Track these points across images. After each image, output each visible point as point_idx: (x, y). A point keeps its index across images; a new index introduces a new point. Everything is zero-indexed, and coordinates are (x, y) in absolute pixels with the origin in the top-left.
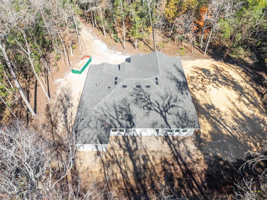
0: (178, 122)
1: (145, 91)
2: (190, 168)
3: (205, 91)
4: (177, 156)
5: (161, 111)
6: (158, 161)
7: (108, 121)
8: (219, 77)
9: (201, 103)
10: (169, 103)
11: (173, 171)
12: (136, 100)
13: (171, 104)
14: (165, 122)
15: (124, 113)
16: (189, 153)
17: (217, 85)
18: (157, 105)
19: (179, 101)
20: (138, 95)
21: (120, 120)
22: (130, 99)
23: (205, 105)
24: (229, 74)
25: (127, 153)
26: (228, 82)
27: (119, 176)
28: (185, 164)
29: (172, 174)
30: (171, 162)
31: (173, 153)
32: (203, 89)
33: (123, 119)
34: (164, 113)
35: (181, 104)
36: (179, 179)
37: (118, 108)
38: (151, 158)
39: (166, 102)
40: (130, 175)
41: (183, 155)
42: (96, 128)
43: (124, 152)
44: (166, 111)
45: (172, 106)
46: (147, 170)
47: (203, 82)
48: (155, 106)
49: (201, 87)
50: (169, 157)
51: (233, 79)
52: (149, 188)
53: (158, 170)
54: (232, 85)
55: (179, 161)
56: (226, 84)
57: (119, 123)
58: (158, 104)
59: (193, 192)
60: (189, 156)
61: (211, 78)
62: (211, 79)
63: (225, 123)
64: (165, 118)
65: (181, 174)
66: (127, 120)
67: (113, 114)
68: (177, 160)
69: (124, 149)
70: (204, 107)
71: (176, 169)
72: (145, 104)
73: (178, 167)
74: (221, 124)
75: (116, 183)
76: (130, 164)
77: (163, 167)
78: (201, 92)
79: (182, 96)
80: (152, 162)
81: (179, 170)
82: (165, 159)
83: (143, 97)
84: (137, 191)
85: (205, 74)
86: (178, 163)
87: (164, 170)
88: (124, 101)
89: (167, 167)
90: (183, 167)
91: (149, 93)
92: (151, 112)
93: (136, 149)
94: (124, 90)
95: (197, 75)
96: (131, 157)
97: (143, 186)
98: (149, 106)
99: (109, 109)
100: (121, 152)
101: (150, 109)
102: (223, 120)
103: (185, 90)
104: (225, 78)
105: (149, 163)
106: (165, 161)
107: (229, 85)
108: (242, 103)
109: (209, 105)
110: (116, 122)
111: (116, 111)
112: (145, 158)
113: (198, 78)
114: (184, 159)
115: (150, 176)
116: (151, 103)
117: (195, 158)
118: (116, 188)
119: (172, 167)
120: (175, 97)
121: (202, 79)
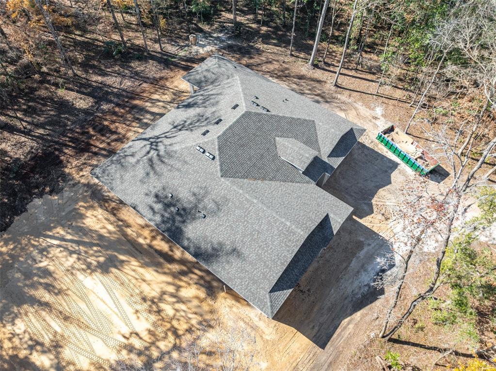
2: (87, 155)
3: (144, 299)
5: (158, 138)
7: (209, 87)
9: (134, 263)
11: (103, 138)
12: (202, 116)
15: (200, 102)
18: (171, 136)
19: (148, 174)
20: (207, 119)
21: (197, 97)
23: (123, 261)
27: (156, 97)
28: (96, 154)
29: (103, 135)
30: (113, 144)
32: (153, 302)
34: (153, 140)
37: (213, 97)
38: (139, 130)
40: (148, 104)
42: (208, 70)
44: (152, 143)
45: (148, 153)
46: (133, 120)
47: (169, 325)
48: (172, 134)
49: (162, 306)
50: (120, 146)
52: (117, 110)
53: (121, 129)
58: (170, 138)
63: (66, 249)
65: (92, 142)
70: (122, 257)
71: (103, 142)
72: (187, 123)
73: (101, 146)
74: (71, 241)
75: (153, 91)
76: (156, 110)
77: (119, 134)
78: (153, 292)
79: (154, 191)
80: (136, 128)
81: (98, 144)
82: (123, 142)
83: (197, 124)
86: (104, 150)
87: (115, 133)
89: (114, 137)
90: (96, 150)
91: (195, 132)
92: (171, 128)
95: (200, 343)
97: (124, 107)
98: (179, 127)
101: (175, 127)
102: (71, 253)
105: (137, 125)
106: (121, 140)
112: (146, 126)
114: (99, 159)
115: (124, 118)
116: (180, 130)
118: (147, 89)
119: (108, 141)
120: (158, 169)
121: (177, 335)
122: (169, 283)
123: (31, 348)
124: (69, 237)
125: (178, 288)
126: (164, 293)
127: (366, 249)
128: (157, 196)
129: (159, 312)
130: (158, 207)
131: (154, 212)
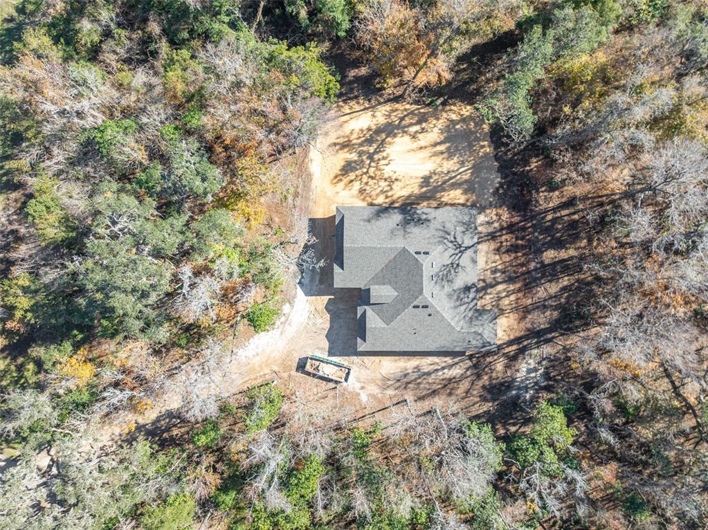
0: (471, 233)
1: (438, 270)
2: (505, 225)
3: (397, 180)
4: (492, 236)
5: (460, 252)
6: (497, 257)
7: (470, 314)
9: (417, 191)
12: (448, 281)
14: (471, 249)
15: (462, 296)
16: (488, 223)
17: (384, 158)
19: (444, 227)
20: (442, 279)
21: (470, 300)
22: (447, 289)
23: (422, 187)
24: (357, 130)
25: (489, 291)
26: (377, 140)
27: (513, 297)
28: (501, 230)
30: (499, 244)
31: (488, 240)
32: (392, 182)
33: (468, 297)
34: (462, 249)
35: (449, 226)
36: (517, 238)
37: (458, 303)
38: (494, 265)
40: (512, 287)
41: (491, 230)
43: (488, 294)
44: (460, 246)
45: (455, 238)
46: (507, 269)
47: (377, 178)
48: (455, 258)
49: (387, 183)
50: (493, 245)
51: (369, 129)
52: (524, 269)
53: (507, 258)
54: (384, 136)
55: (497, 234)
56: (382, 144)
57: (472, 301)
58: (453, 255)
59: (529, 227)
60: (492, 223)
62: (369, 164)
63: (453, 171)
64: (467, 248)
65: (511, 235)
66: (469, 291)
67: (463, 308)
68: (496, 237)
70: (424, 189)
71: (507, 241)
72: (453, 271)
73: (504, 237)
74: (456, 176)
75: (519, 301)
76: (500, 287)
77: (504, 253)
78: (396, 186)
79: (433, 221)
80: (498, 264)
81: (508, 237)
82: (494, 250)
83: (445, 272)
84: (527, 280)
85: (357, 170)
86: (500, 236)
88: (449, 296)
90: (504, 232)
91: (440, 265)
92: (461, 264)
93: (484, 281)
95: (359, 182)
96: (492, 286)
97: (523, 274)
98: (455, 266)
99: (459, 314)
100: (488, 297)
101: (458, 265)
102: (449, 172)
103: (418, 214)
104: (369, 141)
105: (499, 267)
106: (498, 250)
107: (383, 141)
109: (423, 182)
110: (471, 306)
111: (461, 305)
112: (494, 271)
113: (367, 183)
114: (495, 229)
115: (513, 266)
116: (452, 264)
117: (495, 218)
118: (524, 300)
119: (504, 244)
120: (441, 233)
121: (370, 177)
122: (392, 196)
123: (423, 129)
124: (458, 177)
125: (387, 197)
126: (391, 189)
127: (317, 282)
128: (429, 221)
129: (386, 180)
130: (424, 217)
131: (423, 213)
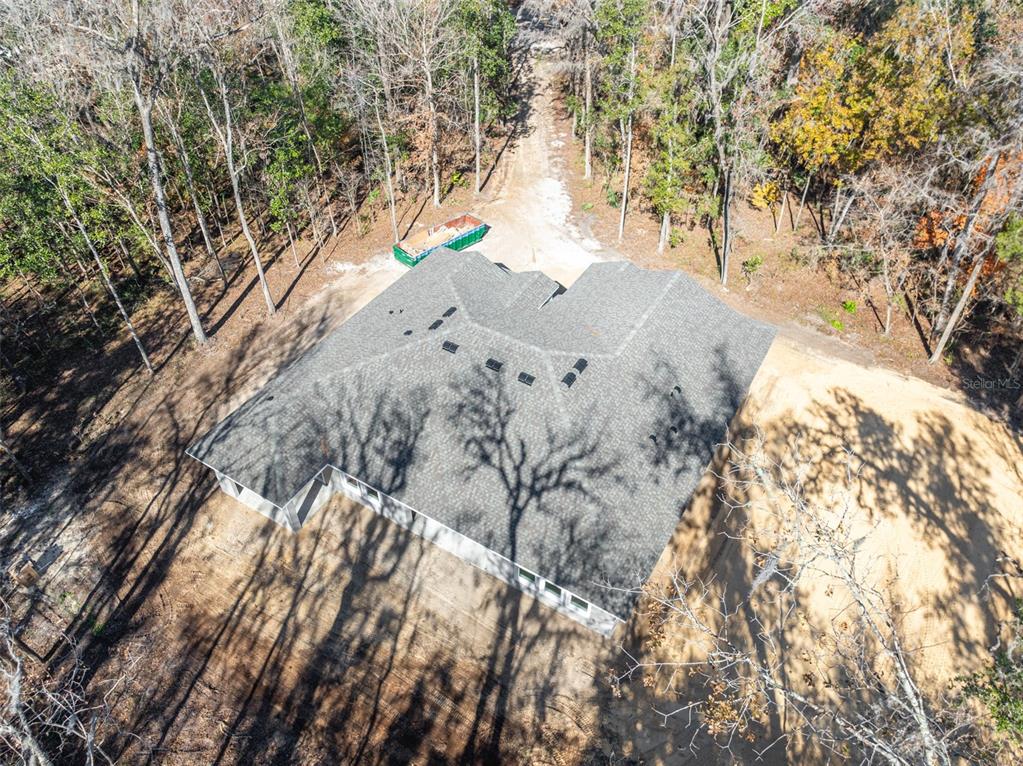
1: (507, 390)
2: (505, 744)
3: (806, 503)
4: (496, 679)
6: (420, 656)
7: (334, 437)
8: (924, 472)
9: (752, 538)
10: (563, 468)
11: (440, 720)
12: (461, 407)
13: (570, 475)
14: (506, 530)
16: (545, 694)
17: (882, 503)
18: (517, 456)
19: (619, 479)
20: (477, 393)
22: (445, 396)
24: (985, 480)
26: (944, 510)
27: (271, 631)
28: (500, 721)
29: (428, 726)
30: (458, 687)
31: (493, 659)
32: (801, 492)
33: (380, 451)
35: (613, 494)
38: (406, 632)
39: (556, 460)
40: (302, 644)
41: (522, 686)
42: (282, 440)
44: (535, 493)
46: (364, 663)
47: (825, 465)
48: (510, 456)
50: (466, 667)
51: (985, 507)
52: (321, 722)
53: (398, 684)
54: (960, 531)
55: (493, 698)
56: (930, 515)
58: (524, 455)
60: (541, 705)
61: (879, 463)
62: (872, 465)
64: (517, 513)
65: (460, 746)
67: (364, 421)
68: (486, 690)
69: (347, 557)
70: (750, 560)
71: (454, 719)
72: (478, 433)
73: (470, 717)
74: (762, 659)
75: (244, 646)
76: (329, 613)
77: (420, 685)
79: (648, 468)
80: (399, 646)
81: (462, 730)
82: (451, 664)
83: (489, 408)
84: (279, 708)
85: (862, 435)
86: (482, 704)
87: (417, 698)
88: (422, 394)
89: (433, 692)
90: (486, 727)
91: (517, 402)
94: (443, 358)
95: (825, 428)
96: (349, 593)
97: (309, 707)
99: (359, 399)
101: (485, 458)
103: (688, 453)
104: (944, 490)
105: (387, 646)
106: (443, 672)
107: (941, 524)
108: (944, 625)
109: (775, 561)
110: (354, 451)
112: (389, 623)
113: (817, 442)
114: (514, 701)
115: (356, 689)
116: (501, 441)
117: (554, 721)
118: (233, 661)
119: (447, 706)
120: (607, 460)
122: (760, 483)
123: (970, 646)
124: (757, 666)
129: (813, 480)
